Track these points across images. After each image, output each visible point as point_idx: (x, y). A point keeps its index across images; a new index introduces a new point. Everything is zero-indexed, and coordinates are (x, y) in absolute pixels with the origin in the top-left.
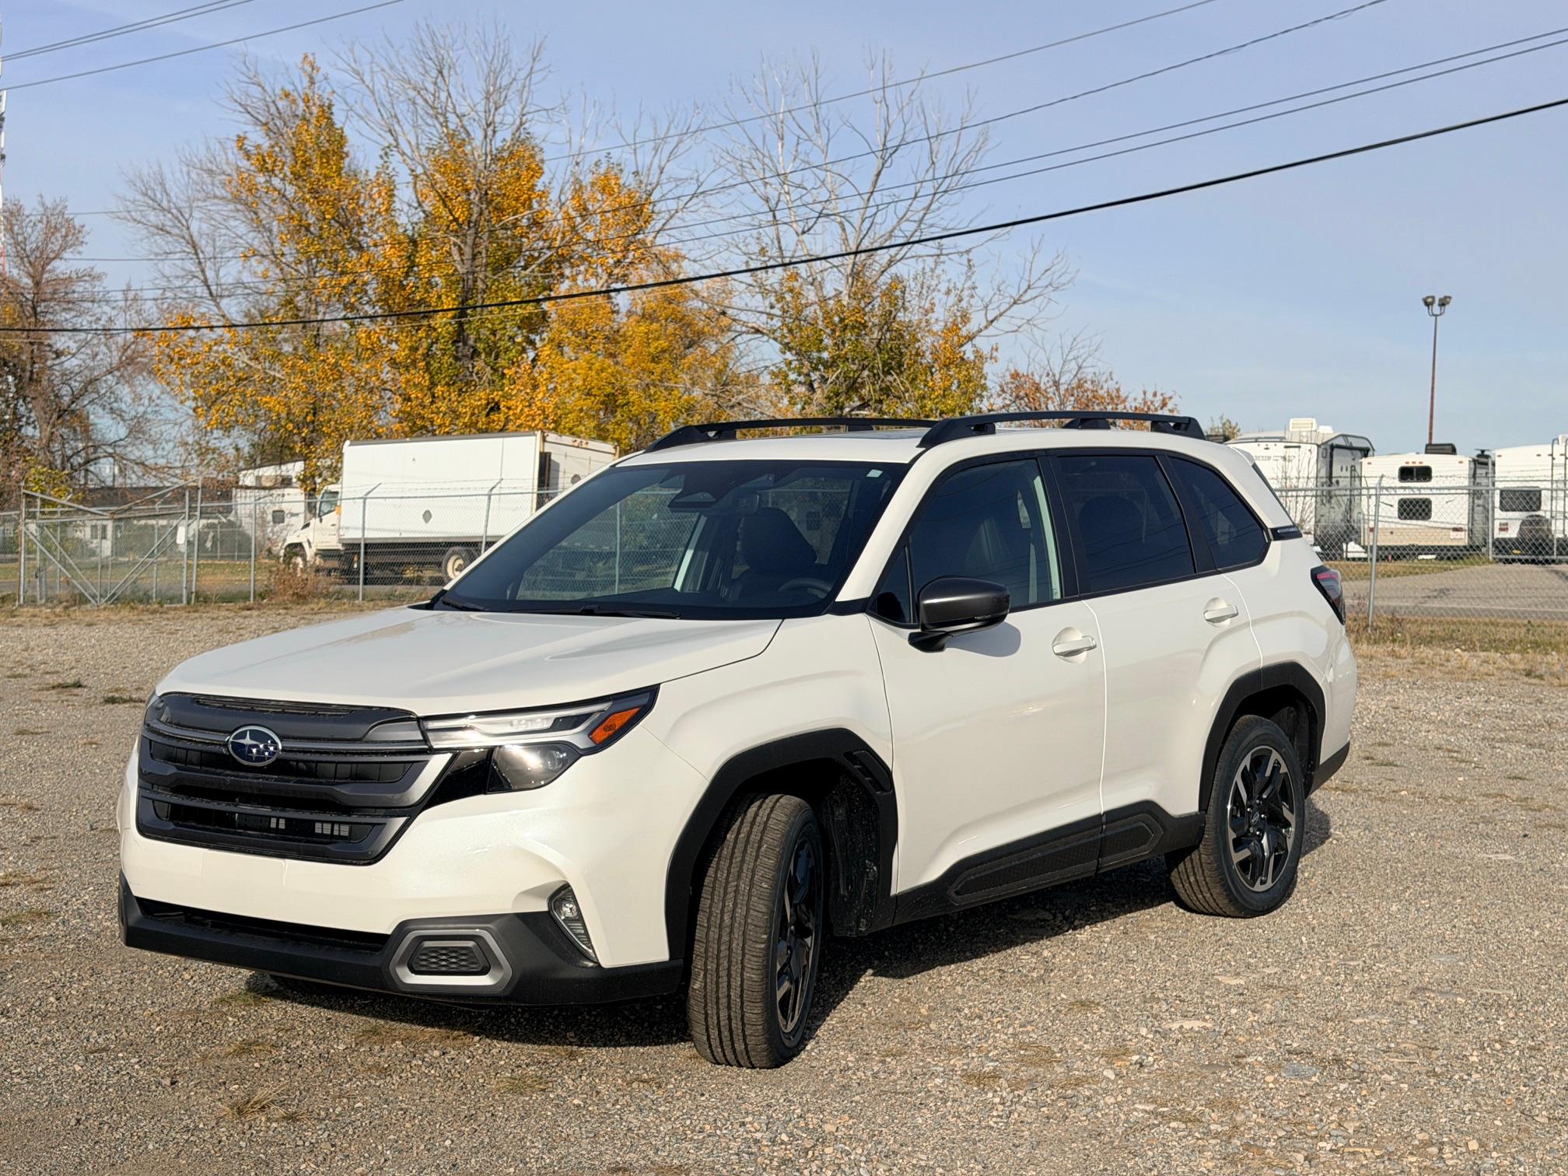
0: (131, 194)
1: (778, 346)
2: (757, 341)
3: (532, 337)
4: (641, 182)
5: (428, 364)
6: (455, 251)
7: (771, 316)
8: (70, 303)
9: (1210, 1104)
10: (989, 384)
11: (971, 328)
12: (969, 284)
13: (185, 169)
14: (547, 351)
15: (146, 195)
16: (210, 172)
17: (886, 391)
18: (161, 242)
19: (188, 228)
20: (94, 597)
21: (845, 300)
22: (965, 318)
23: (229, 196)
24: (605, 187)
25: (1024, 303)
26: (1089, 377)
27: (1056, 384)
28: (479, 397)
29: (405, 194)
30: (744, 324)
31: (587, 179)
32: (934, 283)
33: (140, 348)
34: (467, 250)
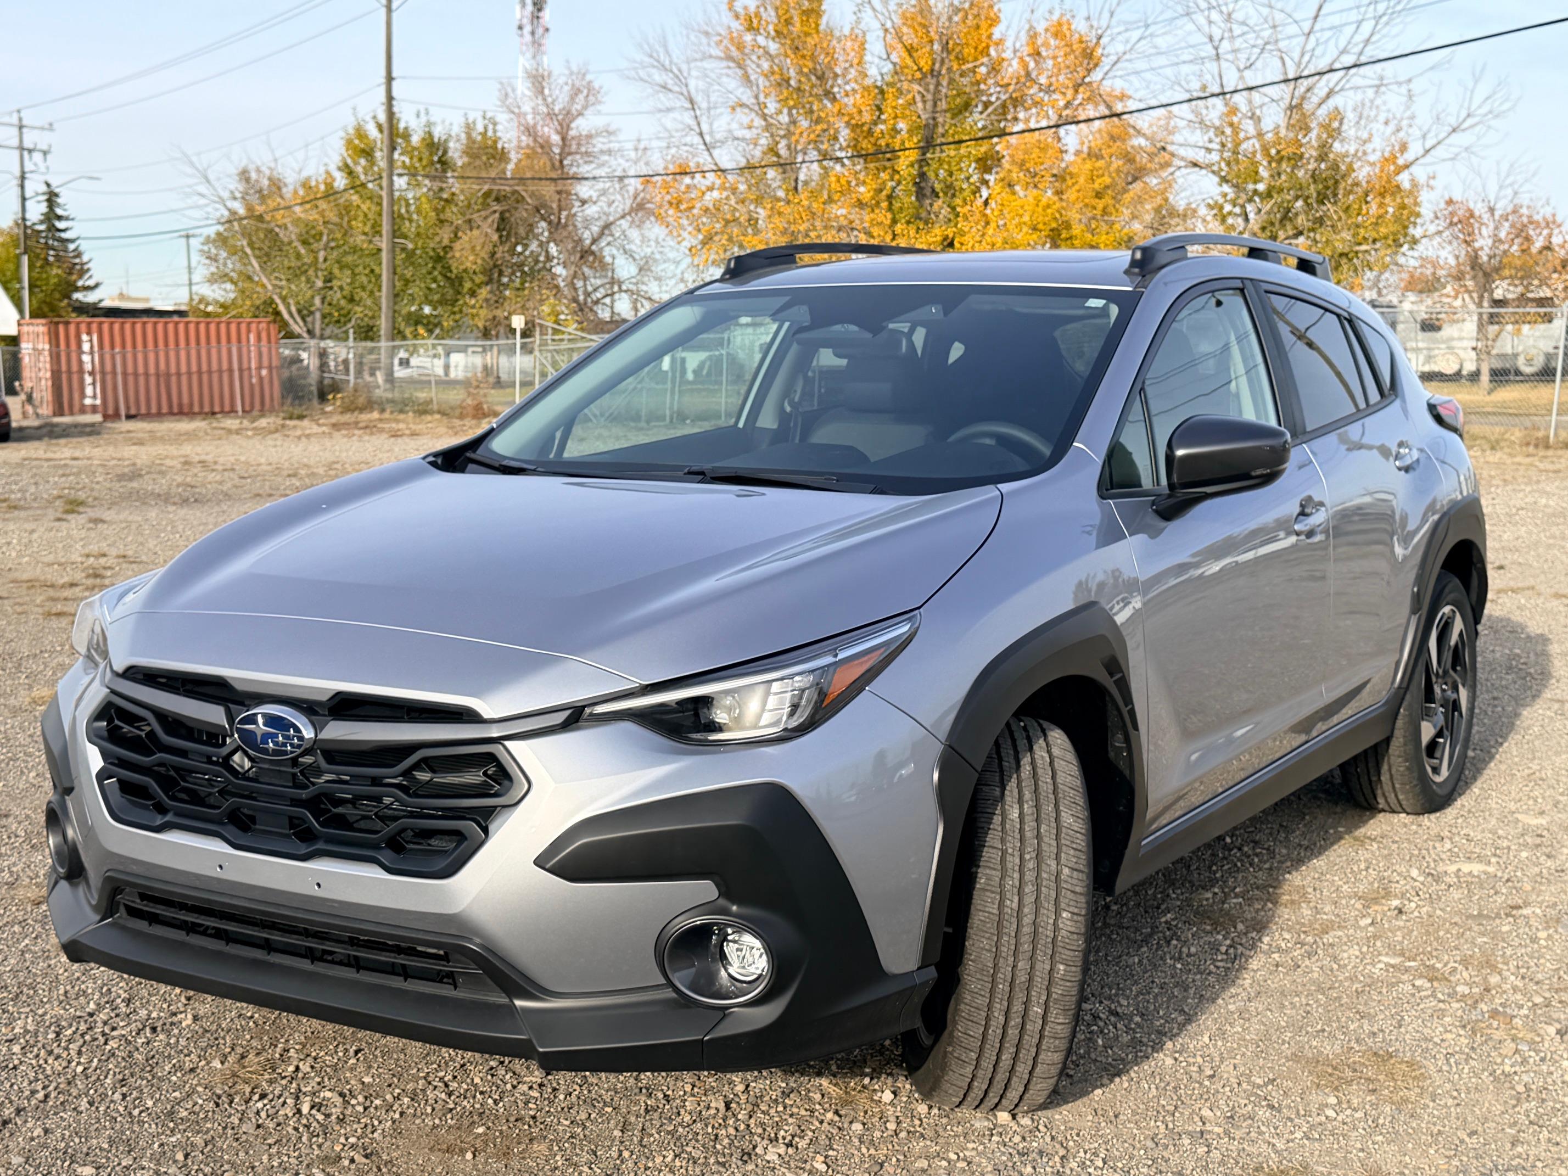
0: (639, 57)
1: (1216, 179)
2: (1196, 174)
3: (987, 177)
4: (1092, 26)
5: (891, 204)
6: (918, 98)
7: (1209, 150)
8: (589, 156)
9: (1465, 962)
10: (1423, 211)
11: (1409, 156)
12: (1408, 113)
13: (684, 32)
14: (998, 189)
15: (651, 56)
16: (707, 34)
17: (1320, 221)
18: (665, 100)
19: (687, 86)
20: (595, 416)
21: (1283, 132)
22: (1404, 148)
23: (722, 55)
24: (1058, 31)
25: (1463, 130)
26: (1526, 203)
27: (1492, 210)
28: (937, 233)
29: (875, 47)
30: (1182, 159)
31: (1040, 28)
32: (1373, 113)
33: (648, 197)
34: (929, 97)
